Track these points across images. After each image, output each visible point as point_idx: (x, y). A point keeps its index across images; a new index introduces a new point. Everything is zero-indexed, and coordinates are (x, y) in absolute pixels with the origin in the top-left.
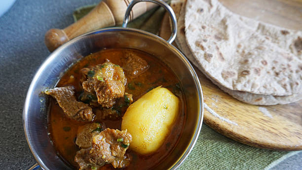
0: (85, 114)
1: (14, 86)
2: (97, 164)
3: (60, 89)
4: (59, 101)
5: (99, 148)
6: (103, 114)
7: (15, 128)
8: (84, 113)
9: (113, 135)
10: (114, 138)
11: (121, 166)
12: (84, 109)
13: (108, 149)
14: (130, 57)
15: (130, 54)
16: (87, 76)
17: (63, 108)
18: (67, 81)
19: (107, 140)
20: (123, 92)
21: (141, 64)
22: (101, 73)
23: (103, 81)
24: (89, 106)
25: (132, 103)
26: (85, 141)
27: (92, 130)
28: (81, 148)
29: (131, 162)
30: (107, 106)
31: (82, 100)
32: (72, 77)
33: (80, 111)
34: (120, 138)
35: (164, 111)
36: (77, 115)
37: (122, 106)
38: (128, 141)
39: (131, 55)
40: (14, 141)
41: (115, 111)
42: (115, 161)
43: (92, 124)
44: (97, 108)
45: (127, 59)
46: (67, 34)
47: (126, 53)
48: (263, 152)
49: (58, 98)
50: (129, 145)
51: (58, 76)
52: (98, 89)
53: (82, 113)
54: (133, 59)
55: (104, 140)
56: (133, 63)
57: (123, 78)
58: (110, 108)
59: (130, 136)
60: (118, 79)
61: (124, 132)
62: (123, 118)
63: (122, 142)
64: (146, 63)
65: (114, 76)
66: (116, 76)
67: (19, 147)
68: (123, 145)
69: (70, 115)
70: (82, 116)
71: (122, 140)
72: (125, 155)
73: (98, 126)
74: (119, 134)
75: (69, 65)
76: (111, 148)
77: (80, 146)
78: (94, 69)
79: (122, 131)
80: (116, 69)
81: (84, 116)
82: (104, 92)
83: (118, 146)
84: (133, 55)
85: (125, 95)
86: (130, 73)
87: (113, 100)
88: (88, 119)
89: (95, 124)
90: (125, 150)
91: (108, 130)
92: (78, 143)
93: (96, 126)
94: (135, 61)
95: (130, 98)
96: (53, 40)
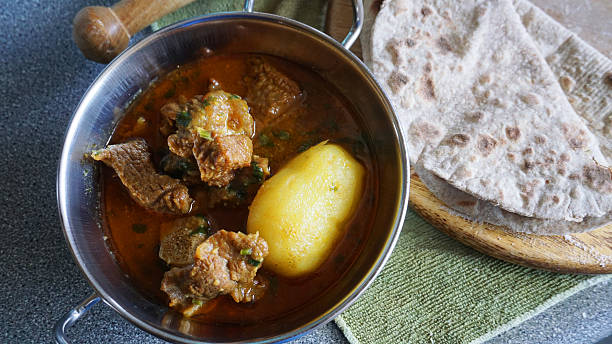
0: (176, 201)
1: (12, 133)
2: (204, 295)
3: (119, 147)
4: (120, 174)
5: (208, 266)
6: (209, 200)
7: (26, 223)
8: (172, 197)
9: (232, 243)
10: (235, 249)
11: (249, 299)
12: (173, 190)
13: (224, 267)
14: (262, 75)
15: (261, 67)
16: (174, 122)
17: (130, 187)
18: (131, 129)
19: (222, 252)
20: (250, 155)
21: (285, 90)
22: (203, 117)
23: (209, 138)
24: (182, 182)
25: (268, 177)
26: (179, 252)
27: (190, 231)
28: (172, 265)
29: (266, 292)
30: (218, 183)
31: (165, 169)
32: (142, 120)
33: (164, 194)
34: (246, 248)
35: (331, 195)
36: (158, 201)
37: (248, 184)
38: (261, 254)
39: (264, 71)
40: (28, 249)
41: (234, 194)
42: (237, 290)
43: (189, 219)
44: (197, 187)
45: (257, 78)
46: (123, 19)
47: (253, 64)
48: (538, 276)
49: (119, 167)
50: (262, 260)
51: (113, 119)
52: (201, 155)
53: (168, 198)
54: (268, 80)
55: (216, 251)
56: (270, 87)
57: (248, 124)
58: (223, 187)
59: (265, 244)
60: (238, 127)
61: (253, 238)
62: (251, 208)
63: (249, 256)
64: (296, 88)
65: (229, 121)
66: (234, 120)
67: (41, 261)
68: (251, 260)
69: (145, 200)
70: (170, 205)
71: (249, 251)
72: (255, 278)
73: (202, 223)
74: (244, 241)
75: (133, 94)
76: (228, 266)
77: (169, 262)
78: (190, 109)
79: (250, 236)
80: (233, 105)
81: (173, 203)
82: (212, 162)
83: (243, 263)
84: (268, 69)
85: (253, 162)
86: (263, 110)
87: (229, 173)
88: (180, 210)
89: (194, 218)
90: (256, 269)
91: (222, 233)
92: (164, 256)
93: (197, 223)
94: (274, 84)
95: (265, 168)
96: (95, 35)
